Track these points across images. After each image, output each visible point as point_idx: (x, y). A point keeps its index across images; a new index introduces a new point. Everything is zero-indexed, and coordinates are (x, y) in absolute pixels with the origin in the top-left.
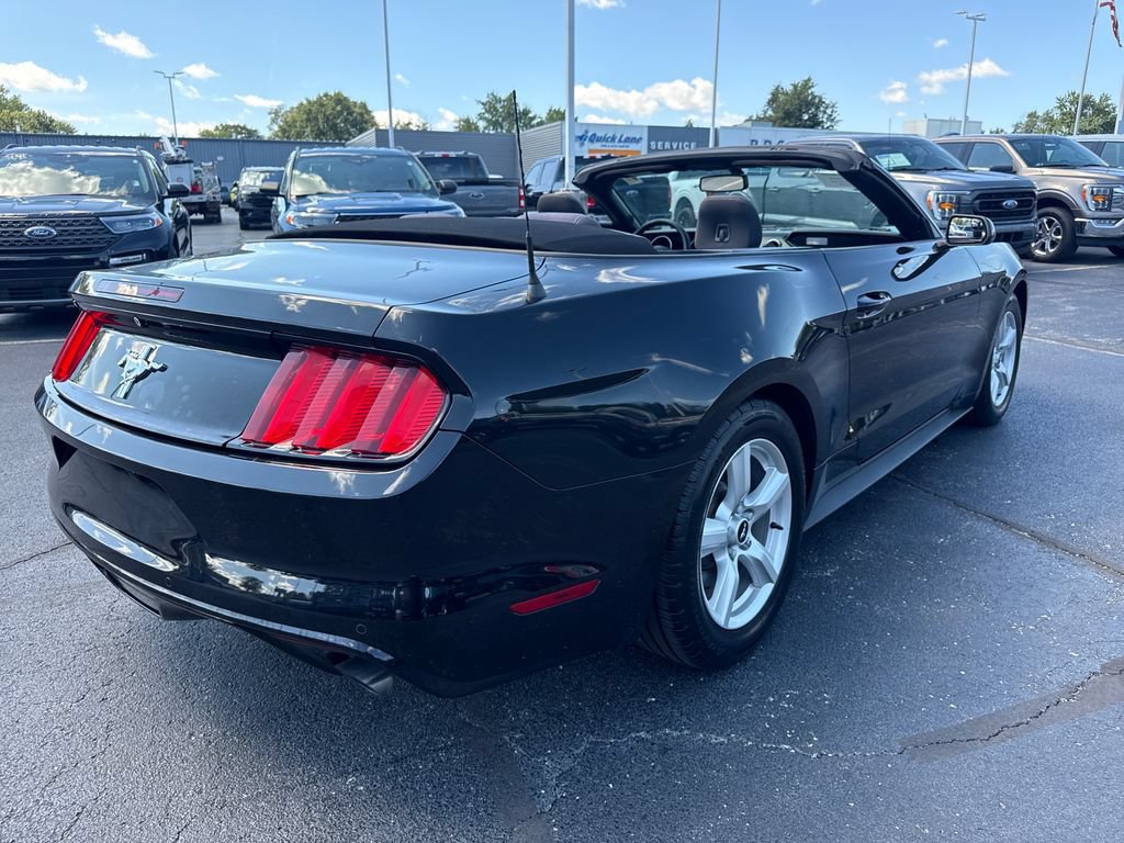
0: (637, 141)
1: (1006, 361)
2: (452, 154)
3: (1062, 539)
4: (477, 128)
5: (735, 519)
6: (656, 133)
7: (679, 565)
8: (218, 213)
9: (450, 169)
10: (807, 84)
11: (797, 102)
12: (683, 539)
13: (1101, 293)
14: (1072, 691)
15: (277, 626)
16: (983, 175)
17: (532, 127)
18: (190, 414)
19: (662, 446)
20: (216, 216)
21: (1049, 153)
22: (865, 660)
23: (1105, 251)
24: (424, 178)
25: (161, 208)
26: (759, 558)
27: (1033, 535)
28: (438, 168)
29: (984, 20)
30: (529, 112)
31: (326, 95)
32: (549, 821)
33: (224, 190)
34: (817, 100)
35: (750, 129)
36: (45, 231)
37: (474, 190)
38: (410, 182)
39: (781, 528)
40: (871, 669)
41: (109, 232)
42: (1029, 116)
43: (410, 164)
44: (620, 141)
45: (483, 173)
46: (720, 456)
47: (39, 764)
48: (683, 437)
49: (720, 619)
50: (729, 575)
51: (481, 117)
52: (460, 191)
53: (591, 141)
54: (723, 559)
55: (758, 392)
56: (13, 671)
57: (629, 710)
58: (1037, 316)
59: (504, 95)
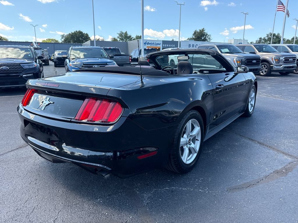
0: (160, 44)
1: (252, 101)
2: (112, 48)
3: (265, 143)
4: (117, 40)
5: (188, 138)
6: (164, 42)
7: (175, 148)
8: (48, 62)
9: (111, 52)
10: (203, 30)
11: (201, 34)
12: (176, 142)
13: (277, 84)
14: (266, 177)
15: (83, 162)
16: (248, 54)
17: (132, 40)
18: (61, 113)
19: (170, 121)
20: (48, 63)
21: (264, 49)
22: (219, 171)
23: (278, 73)
24: (105, 54)
25: (36, 62)
26: (193, 147)
27: (258, 142)
28: (108, 51)
29: (248, 14)
30: (131, 36)
31: (76, 31)
32: (146, 207)
33: (50, 56)
34: (206, 34)
35: (188, 41)
36: (6, 68)
37: (118, 57)
38: (101, 55)
39: (198, 140)
40: (220, 173)
41: (23, 68)
42: (260, 38)
43: (102, 50)
44: (155, 44)
45: (120, 52)
46: (184, 123)
47: (22, 198)
48: (175, 119)
49: (185, 161)
50: (186, 151)
51: (118, 38)
52: (115, 57)
53: (147, 44)
54: (185, 147)
55: (192, 108)
56: (12, 177)
57: (163, 183)
58: (261, 90)
59: (124, 32)
